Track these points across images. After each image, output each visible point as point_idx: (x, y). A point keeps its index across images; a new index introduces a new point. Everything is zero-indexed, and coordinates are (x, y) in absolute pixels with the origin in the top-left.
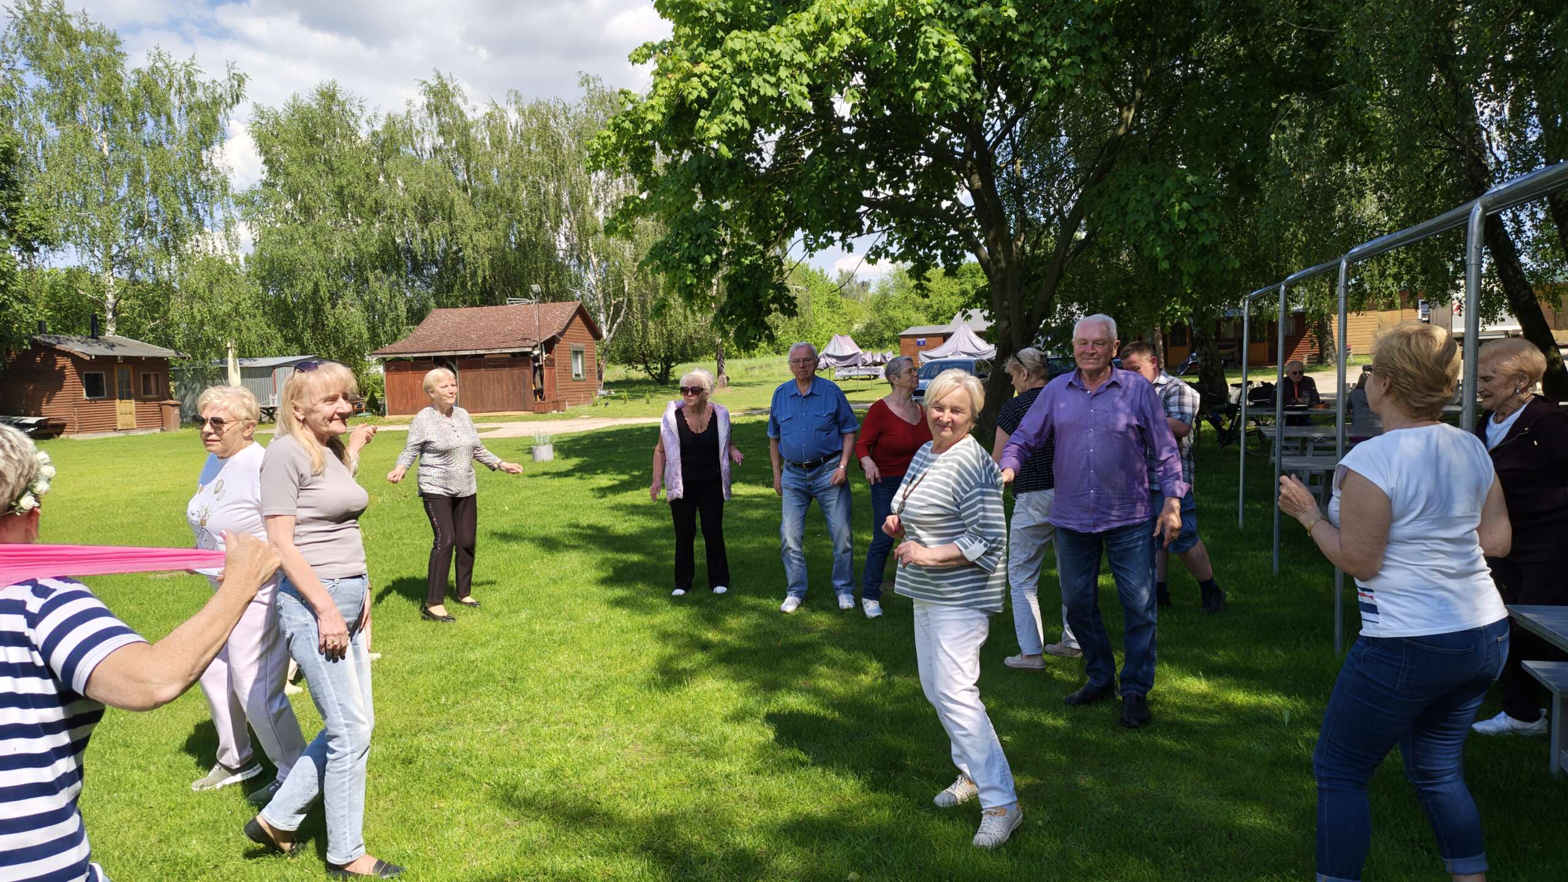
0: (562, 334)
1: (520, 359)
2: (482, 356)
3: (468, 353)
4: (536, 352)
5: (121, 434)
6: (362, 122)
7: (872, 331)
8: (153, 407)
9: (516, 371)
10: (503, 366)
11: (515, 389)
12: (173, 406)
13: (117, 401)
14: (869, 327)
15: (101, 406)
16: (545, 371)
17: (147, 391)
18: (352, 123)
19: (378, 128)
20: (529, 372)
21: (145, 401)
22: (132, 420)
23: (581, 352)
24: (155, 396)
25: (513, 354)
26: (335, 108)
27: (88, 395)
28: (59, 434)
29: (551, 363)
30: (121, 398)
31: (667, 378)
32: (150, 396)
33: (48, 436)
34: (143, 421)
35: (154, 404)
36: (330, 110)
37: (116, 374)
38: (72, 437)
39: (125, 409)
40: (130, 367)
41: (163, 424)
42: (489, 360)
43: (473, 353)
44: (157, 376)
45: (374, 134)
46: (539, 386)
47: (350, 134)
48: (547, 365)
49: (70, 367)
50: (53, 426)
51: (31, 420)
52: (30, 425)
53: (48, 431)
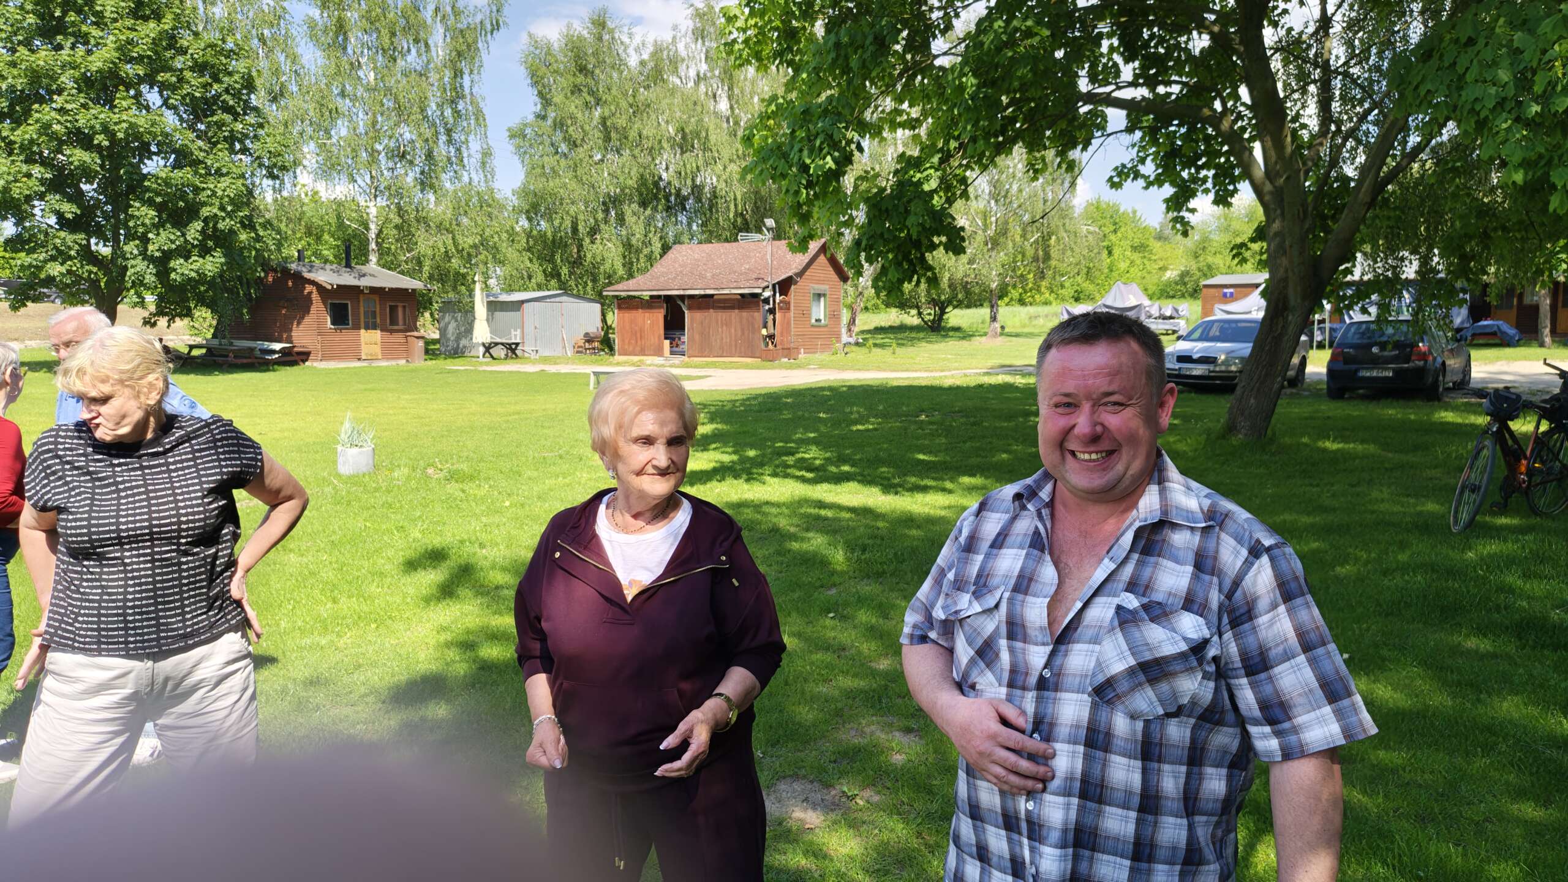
0: (801, 274)
1: (749, 301)
2: (712, 296)
3: (697, 292)
4: (767, 294)
5: (365, 364)
6: (631, 51)
7: (1187, 279)
8: (399, 338)
9: (745, 314)
10: (732, 308)
11: (743, 333)
12: (418, 338)
13: (363, 331)
14: (1184, 275)
15: (347, 335)
16: (778, 315)
17: (394, 321)
18: (620, 51)
19: (645, 57)
20: (758, 316)
21: (391, 332)
22: (377, 350)
23: (824, 295)
24: (401, 327)
25: (742, 295)
26: (606, 37)
27: (333, 324)
28: (304, 361)
29: (786, 306)
30: (367, 328)
31: (939, 324)
32: (396, 327)
33: (293, 363)
34: (388, 352)
35: (401, 335)
36: (600, 39)
37: (361, 304)
38: (315, 364)
39: (370, 339)
40: (376, 298)
41: (408, 355)
42: (719, 301)
43: (702, 292)
44: (404, 307)
45: (642, 63)
46: (771, 331)
47: (619, 65)
48: (781, 308)
49: (315, 296)
50: (299, 353)
51: (277, 346)
52: (274, 352)
53: (293, 358)
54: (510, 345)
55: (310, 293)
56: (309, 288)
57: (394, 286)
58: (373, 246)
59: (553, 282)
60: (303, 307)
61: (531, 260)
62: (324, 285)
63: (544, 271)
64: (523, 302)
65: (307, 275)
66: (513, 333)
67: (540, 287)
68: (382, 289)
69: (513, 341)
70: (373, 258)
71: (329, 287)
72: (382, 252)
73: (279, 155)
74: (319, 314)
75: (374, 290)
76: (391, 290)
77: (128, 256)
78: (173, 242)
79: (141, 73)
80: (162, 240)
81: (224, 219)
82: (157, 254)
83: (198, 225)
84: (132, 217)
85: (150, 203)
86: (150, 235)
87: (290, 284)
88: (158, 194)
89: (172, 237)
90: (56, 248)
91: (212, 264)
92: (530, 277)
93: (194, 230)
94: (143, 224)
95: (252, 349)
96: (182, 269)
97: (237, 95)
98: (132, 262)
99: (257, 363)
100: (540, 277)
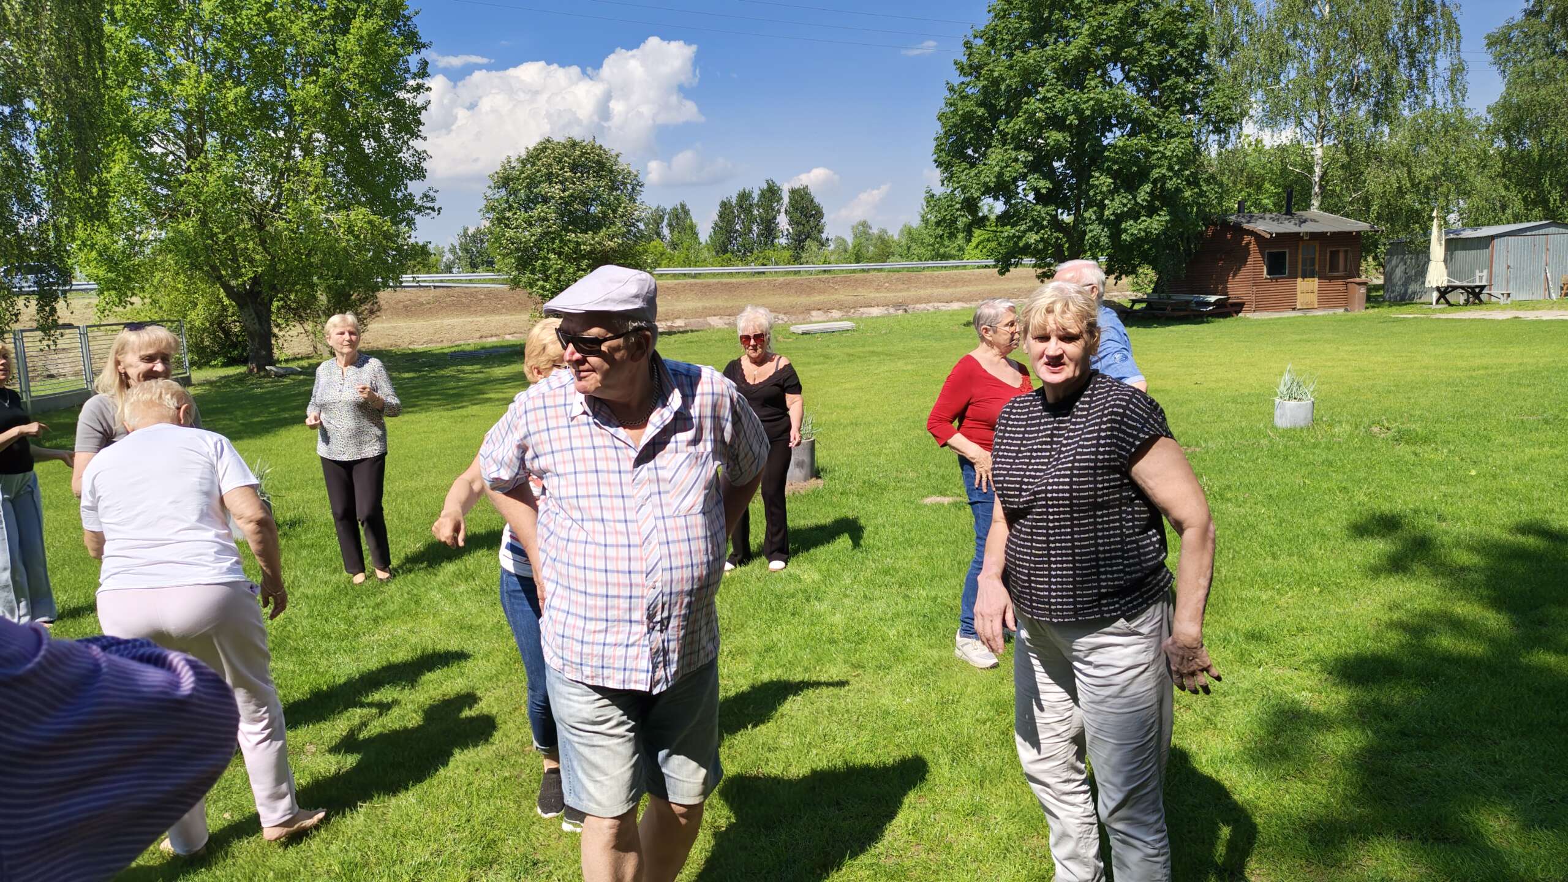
5: (1299, 314)
8: (1339, 285)
12: (1359, 284)
13: (1299, 280)
15: (1283, 285)
17: (1334, 267)
21: (1330, 279)
22: (1314, 298)
24: (1341, 274)
28: (1237, 312)
30: (1304, 277)
32: (1336, 274)
33: (1226, 315)
34: (1326, 301)
35: (1340, 282)
37: (1300, 251)
38: (1248, 315)
39: (1307, 288)
40: (1317, 244)
41: (1346, 304)
44: (1346, 252)
49: (1253, 247)
50: (1233, 305)
51: (1212, 299)
52: (1209, 304)
53: (1228, 309)
54: (1473, 288)
55: (1249, 244)
56: (1247, 239)
57: (1336, 230)
58: (1317, 189)
59: (1537, 211)
60: (1239, 258)
61: (1507, 188)
62: (1263, 234)
63: (1525, 199)
64: (1493, 237)
65: (1246, 226)
66: (1478, 274)
67: (1517, 219)
68: (1324, 234)
69: (1478, 283)
70: (1316, 203)
71: (1268, 236)
72: (1325, 194)
73: (1227, 108)
74: (1256, 264)
75: (1314, 236)
76: (1333, 234)
77: (1087, 222)
78: (1125, 205)
79: (1108, 53)
80: (1115, 205)
81: (1171, 179)
82: (1112, 218)
83: (1148, 187)
84: (1093, 186)
85: (1109, 172)
86: (1107, 202)
87: (1229, 236)
88: (1115, 162)
89: (1125, 201)
90: (1033, 220)
91: (1156, 223)
92: (1504, 208)
93: (1144, 192)
94: (1101, 192)
95: (1188, 302)
96: (1132, 229)
97: (1190, 57)
98: (1090, 227)
99: (1194, 315)
100: (1518, 206)
